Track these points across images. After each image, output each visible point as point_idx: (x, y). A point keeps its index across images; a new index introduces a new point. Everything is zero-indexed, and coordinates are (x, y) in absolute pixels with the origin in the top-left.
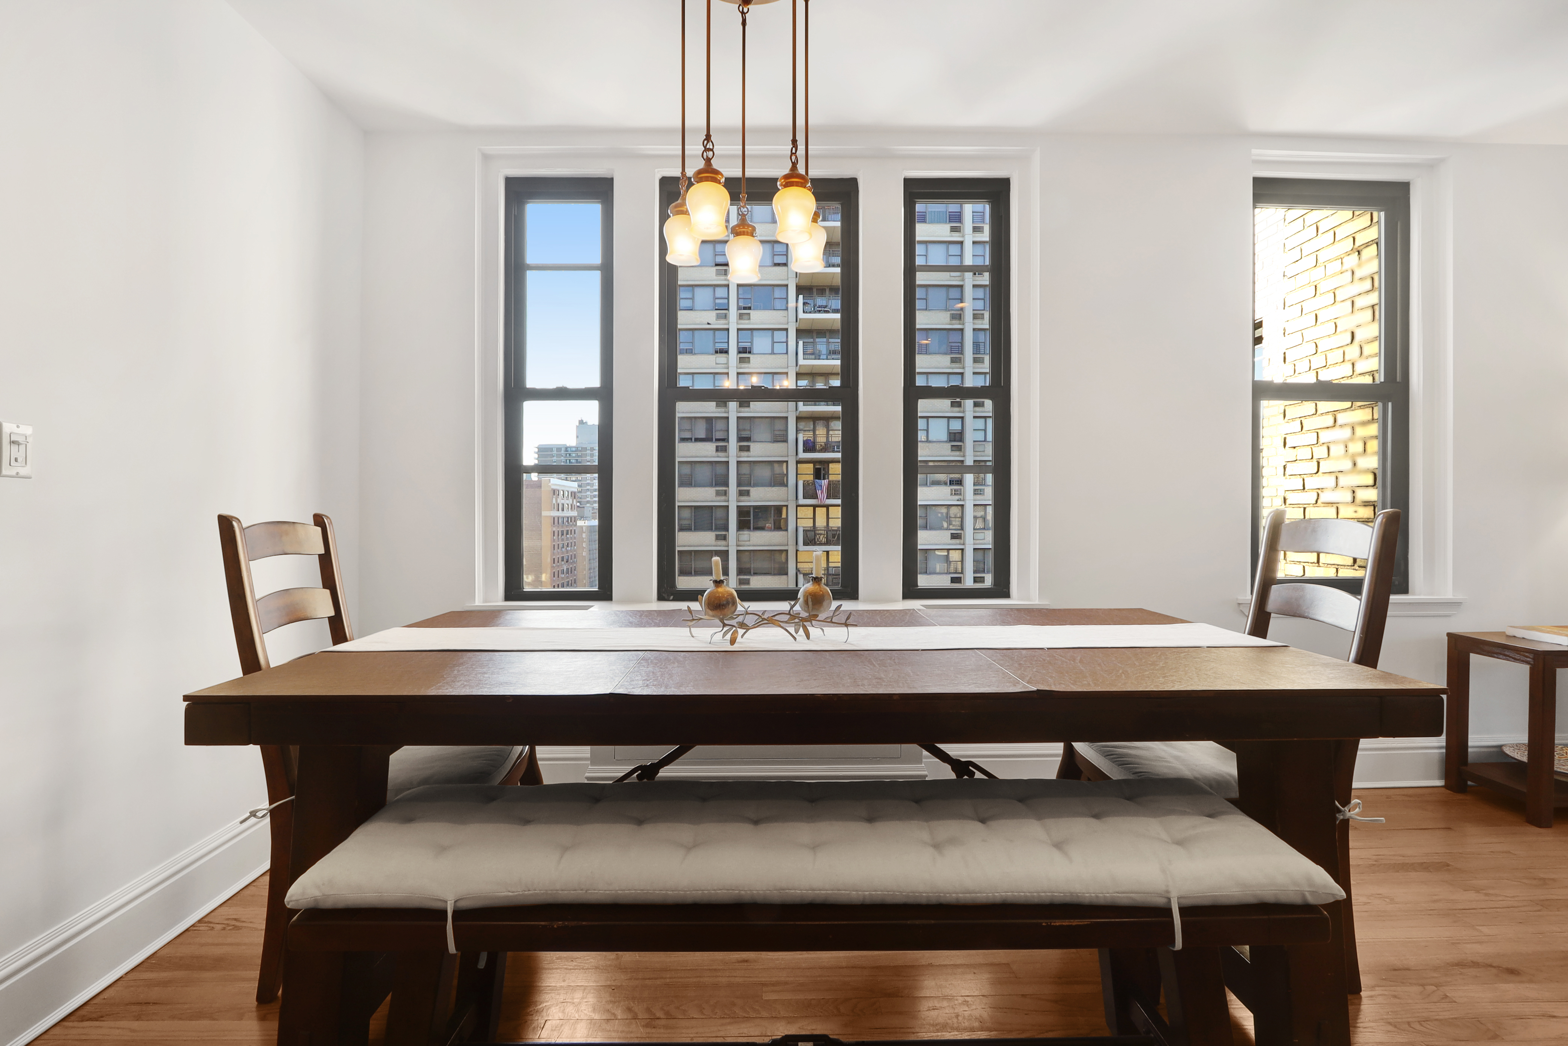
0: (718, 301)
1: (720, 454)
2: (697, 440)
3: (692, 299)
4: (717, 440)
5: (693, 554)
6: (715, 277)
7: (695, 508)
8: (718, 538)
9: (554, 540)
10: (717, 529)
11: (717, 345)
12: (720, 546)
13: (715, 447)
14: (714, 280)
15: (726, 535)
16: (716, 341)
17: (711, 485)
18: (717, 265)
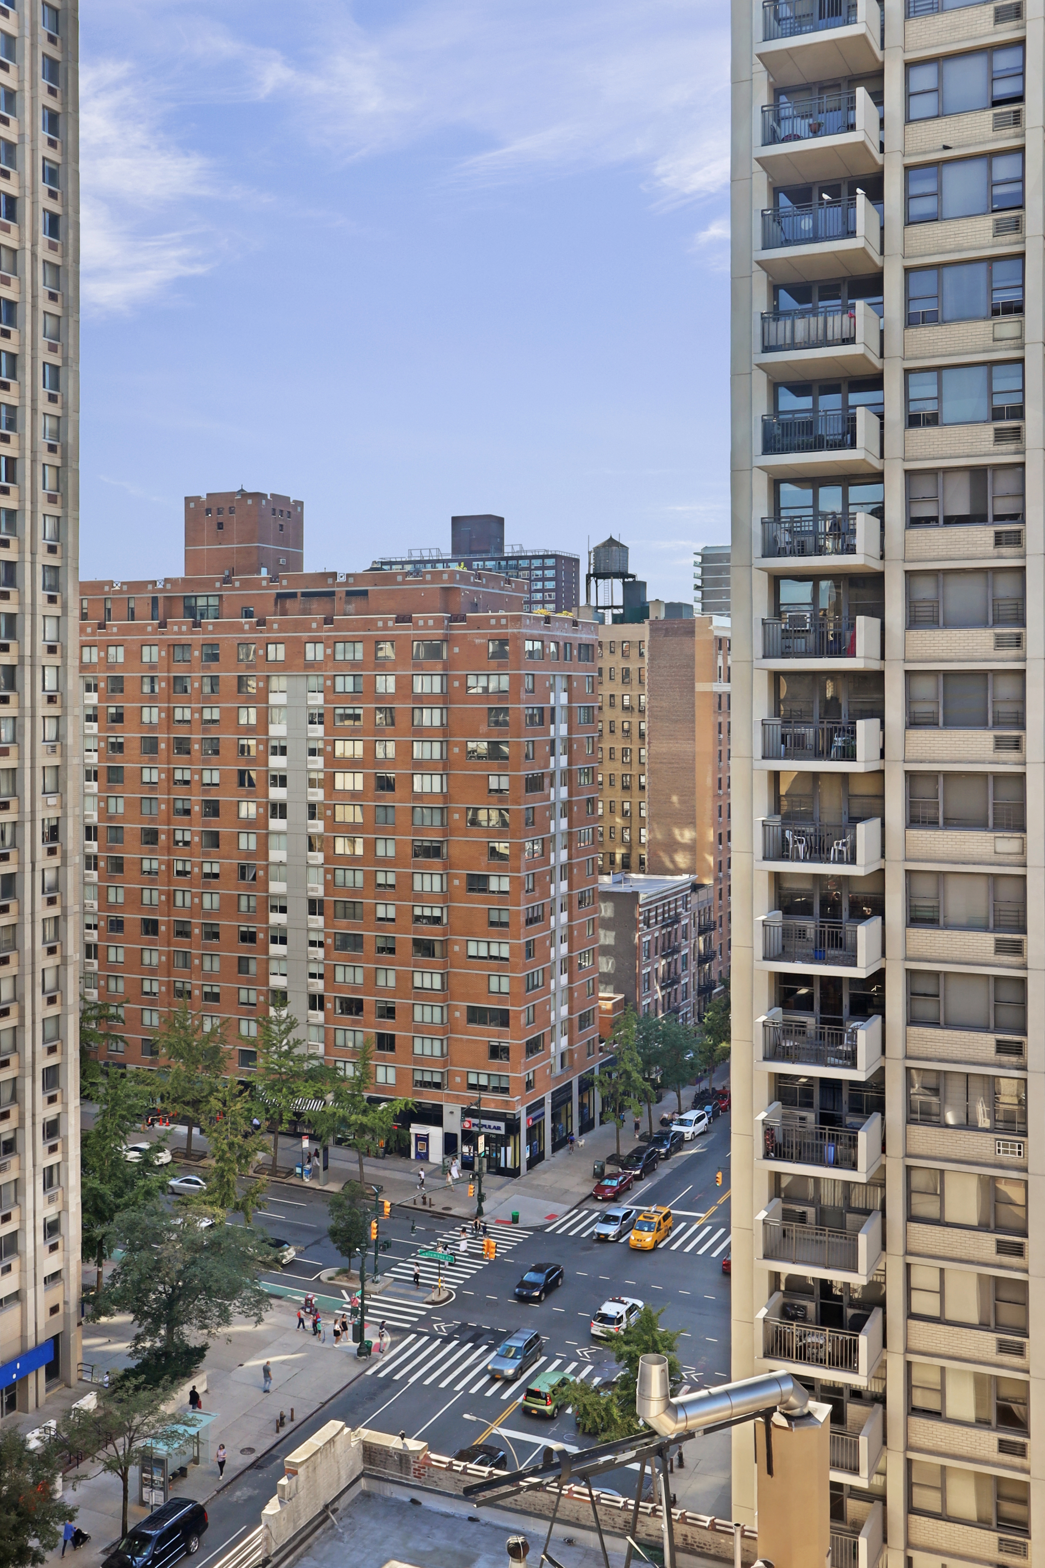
0: (999, 190)
1: (1005, 551)
2: (951, 521)
3: (938, 194)
4: (998, 518)
5: (941, 779)
6: (992, 134)
7: (944, 675)
8: (1000, 744)
9: (720, 741)
10: (998, 724)
11: (996, 295)
12: (1005, 763)
13: (992, 534)
14: (989, 141)
15: (1020, 737)
16: (995, 286)
17: (984, 624)
18: (996, 103)
